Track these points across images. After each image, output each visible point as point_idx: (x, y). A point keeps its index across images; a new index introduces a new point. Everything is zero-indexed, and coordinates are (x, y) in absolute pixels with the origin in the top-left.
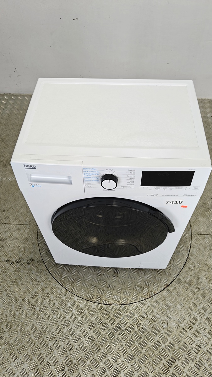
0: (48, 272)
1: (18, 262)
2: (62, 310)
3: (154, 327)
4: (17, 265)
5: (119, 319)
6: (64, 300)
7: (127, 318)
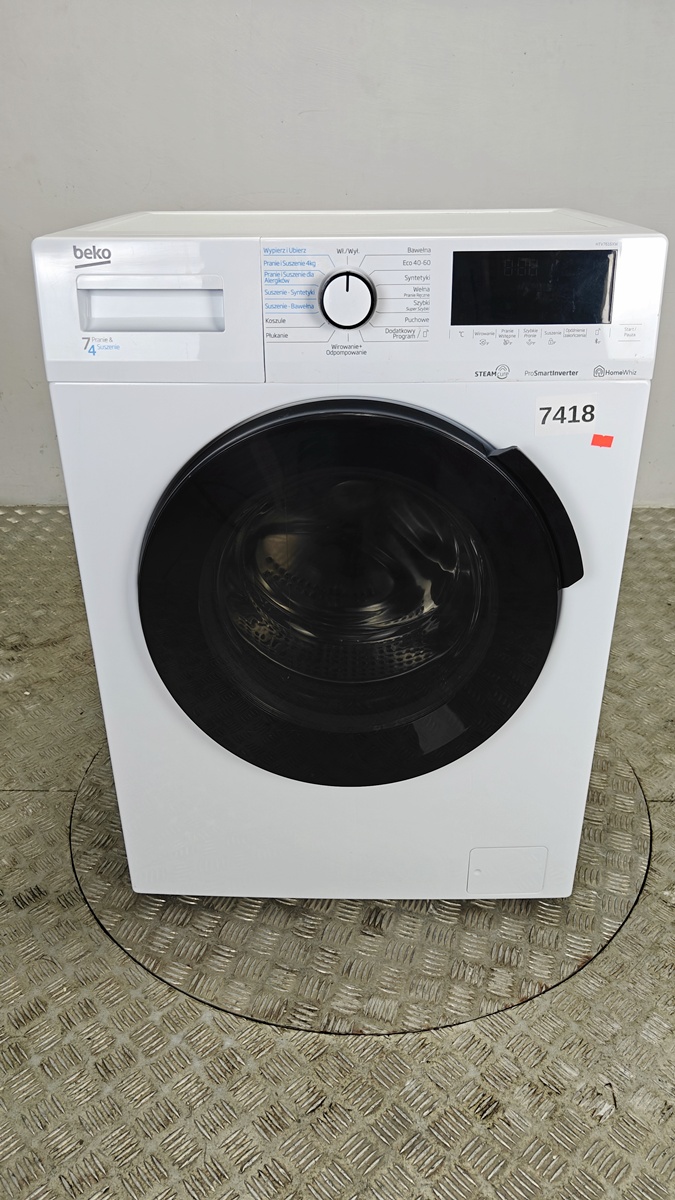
0: (97, 927)
2: (142, 1061)
3: (557, 1113)
5: (397, 1087)
6: (158, 1022)
7: (431, 1084)
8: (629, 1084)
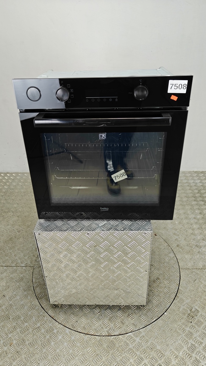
0: (40, 306)
1: (11, 299)
2: (53, 343)
3: (150, 357)
4: (9, 301)
5: (112, 350)
6: (56, 333)
7: (120, 349)
8: (168, 349)
